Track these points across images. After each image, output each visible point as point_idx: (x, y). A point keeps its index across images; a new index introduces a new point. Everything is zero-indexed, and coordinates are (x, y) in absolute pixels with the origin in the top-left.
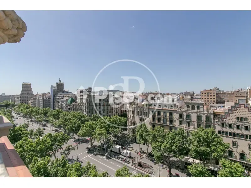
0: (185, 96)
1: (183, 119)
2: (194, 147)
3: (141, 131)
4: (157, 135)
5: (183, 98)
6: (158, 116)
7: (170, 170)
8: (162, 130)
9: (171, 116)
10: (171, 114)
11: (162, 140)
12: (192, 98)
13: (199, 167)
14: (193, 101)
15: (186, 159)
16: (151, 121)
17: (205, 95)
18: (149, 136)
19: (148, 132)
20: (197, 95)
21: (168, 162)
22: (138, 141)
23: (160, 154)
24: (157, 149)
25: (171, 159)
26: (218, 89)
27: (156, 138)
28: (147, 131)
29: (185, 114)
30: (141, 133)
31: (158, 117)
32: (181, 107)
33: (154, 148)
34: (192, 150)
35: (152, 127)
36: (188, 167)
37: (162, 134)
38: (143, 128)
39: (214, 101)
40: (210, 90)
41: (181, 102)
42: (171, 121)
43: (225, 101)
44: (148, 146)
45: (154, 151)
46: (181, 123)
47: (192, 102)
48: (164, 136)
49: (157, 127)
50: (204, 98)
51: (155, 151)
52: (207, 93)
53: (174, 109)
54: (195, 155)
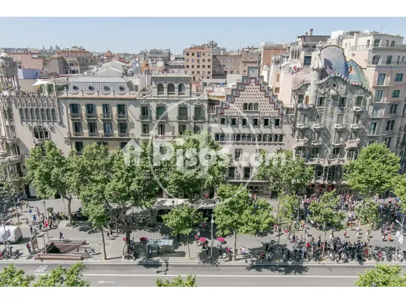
0: (152, 60)
1: (151, 118)
2: (175, 175)
3: (42, 165)
4: (91, 166)
5: (147, 65)
6: (88, 117)
7: (129, 235)
8: (102, 152)
9: (121, 115)
10: (121, 109)
11: (106, 177)
12: (167, 67)
13: (183, 210)
14: (169, 72)
15: (159, 203)
16: (69, 133)
17: (193, 57)
18: (69, 173)
19: (64, 163)
20: (176, 59)
21: (123, 220)
22: (38, 194)
23: (103, 210)
24: (94, 199)
25: (128, 212)
26: (216, 45)
27: (90, 174)
28: (63, 161)
29: (153, 106)
30: (45, 170)
31: (88, 120)
32: (144, 90)
33: (86, 200)
34: (171, 182)
35: (74, 149)
36: (164, 217)
37: (103, 162)
38: (49, 154)
39: (209, 73)
40: (202, 47)
41: (143, 75)
42: (123, 127)
43: (226, 72)
44: (70, 200)
45: (86, 206)
46: (145, 129)
47: (169, 75)
48: (108, 166)
49: (88, 146)
50: (190, 66)
51: (91, 205)
52: (196, 54)
53: (128, 94)
54: (177, 189)
